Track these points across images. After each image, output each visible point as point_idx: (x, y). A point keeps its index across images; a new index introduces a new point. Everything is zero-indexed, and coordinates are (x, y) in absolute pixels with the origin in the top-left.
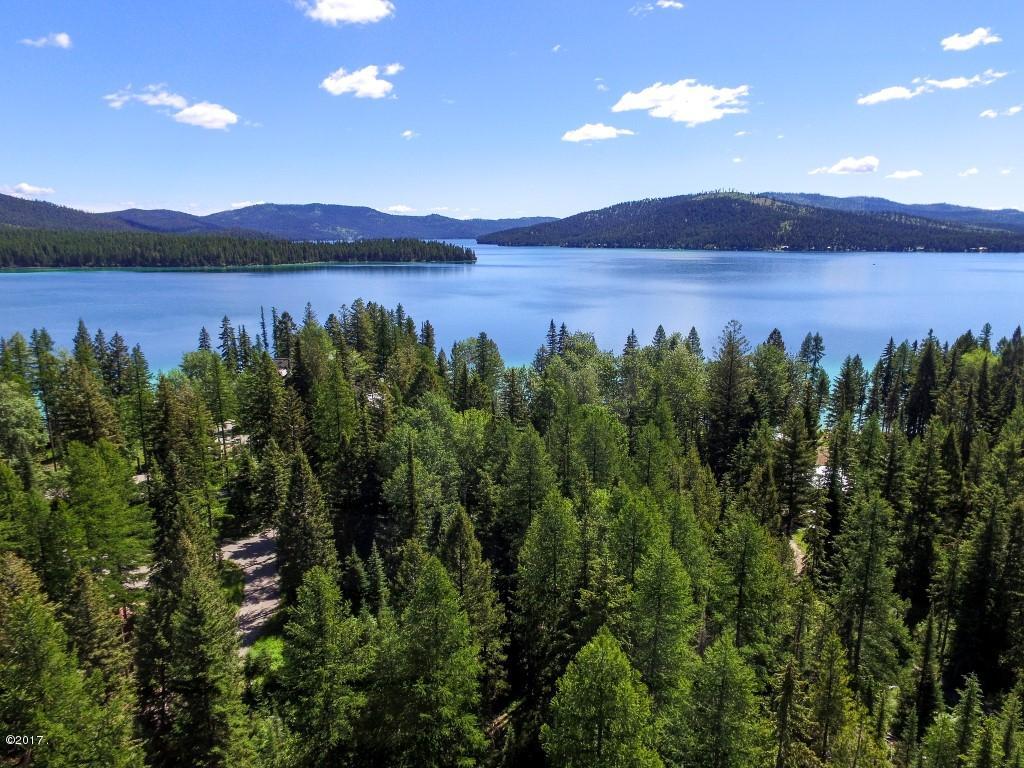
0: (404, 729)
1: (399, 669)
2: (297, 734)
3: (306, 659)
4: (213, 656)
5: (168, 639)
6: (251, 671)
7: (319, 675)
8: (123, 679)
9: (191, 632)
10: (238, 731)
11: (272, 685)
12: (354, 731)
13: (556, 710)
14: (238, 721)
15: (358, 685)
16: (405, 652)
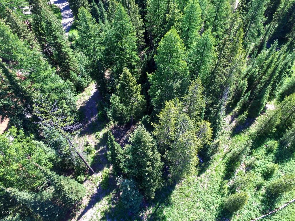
0: (117, 55)
1: (113, 39)
2: (88, 57)
3: (85, 36)
4: (58, 35)
5: (43, 31)
6: (71, 40)
7: (90, 41)
8: (34, 42)
9: (49, 28)
10: (72, 56)
11: (77, 44)
12: (103, 56)
13: (158, 51)
14: (70, 53)
15: (102, 44)
16: (114, 34)
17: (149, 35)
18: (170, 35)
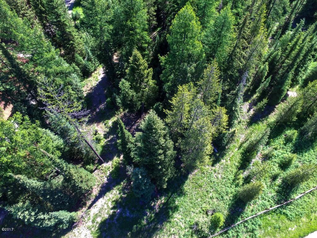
0: (126, 36)
1: (121, 17)
2: (94, 37)
3: (91, 14)
4: (61, 13)
5: (44, 8)
6: (75, 18)
7: (97, 19)
8: (35, 21)
9: (50, 5)
10: (76, 37)
11: (82, 23)
12: (111, 36)
13: (171, 30)
14: (75, 33)
15: (110, 23)
16: (123, 12)
17: (161, 13)
18: (184, 12)
